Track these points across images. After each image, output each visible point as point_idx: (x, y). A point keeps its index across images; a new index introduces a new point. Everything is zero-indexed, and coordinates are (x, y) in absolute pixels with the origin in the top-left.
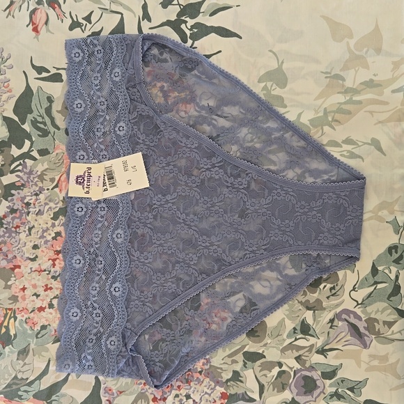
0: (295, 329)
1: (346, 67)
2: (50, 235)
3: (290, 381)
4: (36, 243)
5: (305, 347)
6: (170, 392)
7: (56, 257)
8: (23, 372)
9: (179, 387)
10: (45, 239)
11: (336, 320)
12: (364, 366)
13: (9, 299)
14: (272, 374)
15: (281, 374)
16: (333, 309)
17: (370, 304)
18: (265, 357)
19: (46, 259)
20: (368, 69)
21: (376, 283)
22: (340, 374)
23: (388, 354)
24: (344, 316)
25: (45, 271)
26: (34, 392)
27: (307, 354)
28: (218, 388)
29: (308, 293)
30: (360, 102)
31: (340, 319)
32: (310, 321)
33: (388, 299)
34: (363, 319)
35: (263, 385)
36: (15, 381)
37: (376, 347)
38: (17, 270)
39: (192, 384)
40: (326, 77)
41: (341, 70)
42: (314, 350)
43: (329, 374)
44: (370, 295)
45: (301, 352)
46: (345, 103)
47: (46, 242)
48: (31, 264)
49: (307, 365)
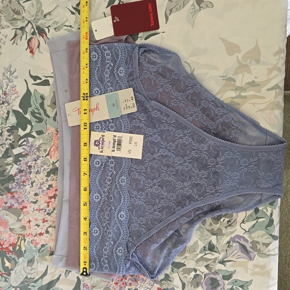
0: (204, 247)
1: (236, 73)
2: (45, 186)
3: (202, 281)
4: (36, 192)
5: (211, 259)
6: (125, 287)
7: (49, 200)
8: (31, 274)
9: (130, 284)
10: (42, 189)
11: (231, 242)
12: (250, 272)
13: (20, 228)
14: (190, 276)
15: (196, 276)
16: (229, 235)
17: (254, 232)
18: (185, 265)
19: (43, 202)
20: (251, 74)
21: (258, 218)
22: (234, 277)
23: (266, 264)
24: (237, 239)
25: (42, 210)
26: (38, 287)
27: (212, 264)
28: (155, 285)
29: (213, 224)
30: (245, 97)
31: (234, 242)
32: (214, 242)
33: (266, 228)
34: (249, 242)
35: (185, 283)
36: (26, 279)
37: (258, 259)
38: (24, 210)
39: (139, 282)
40: (223, 80)
41: (233, 75)
42: (217, 261)
43: (227, 277)
44: (253, 226)
45: (209, 263)
46: (235, 97)
47: (43, 191)
48: (33, 206)
49: (213, 271)
